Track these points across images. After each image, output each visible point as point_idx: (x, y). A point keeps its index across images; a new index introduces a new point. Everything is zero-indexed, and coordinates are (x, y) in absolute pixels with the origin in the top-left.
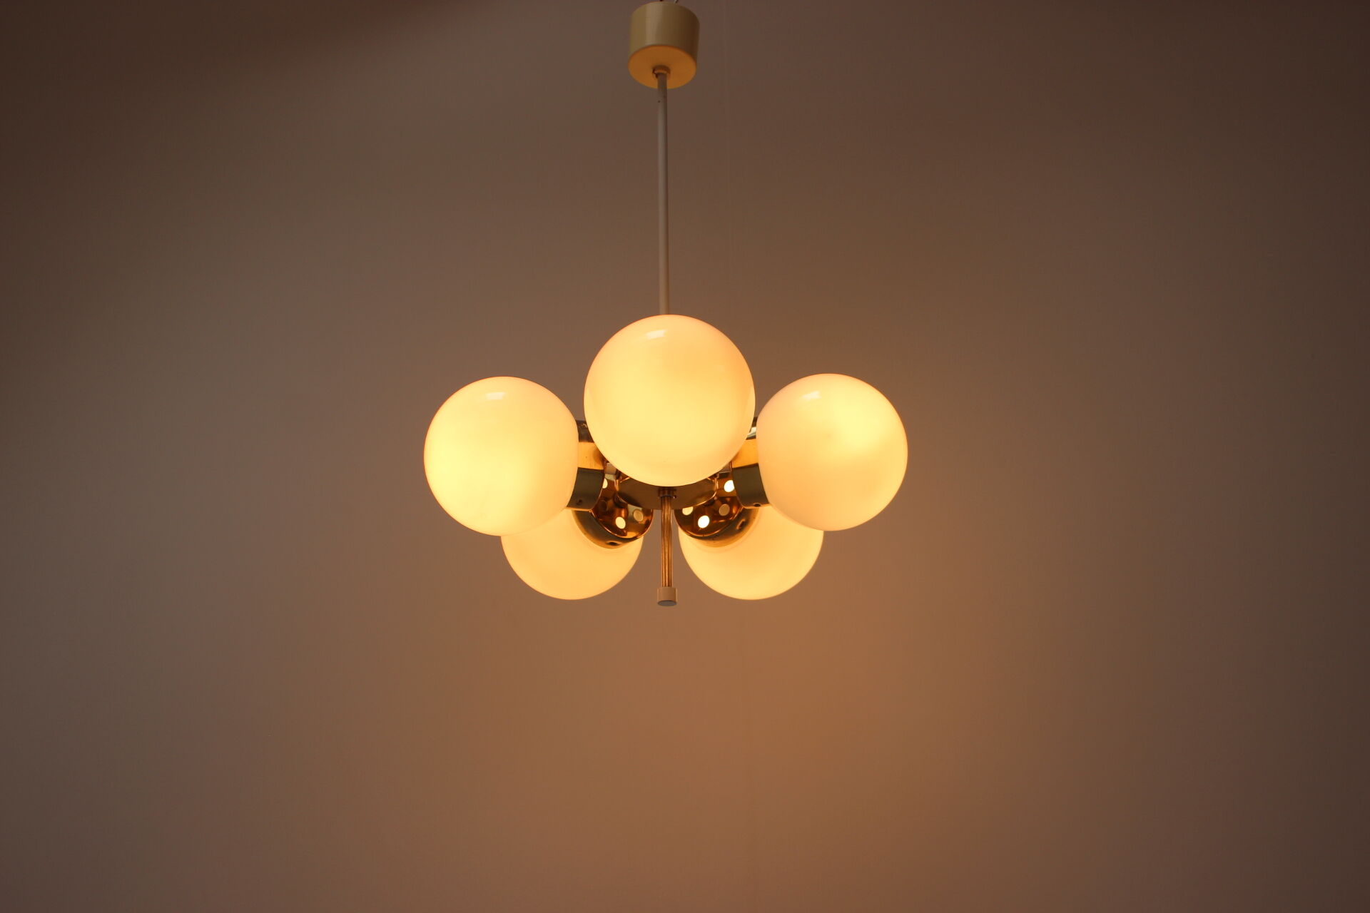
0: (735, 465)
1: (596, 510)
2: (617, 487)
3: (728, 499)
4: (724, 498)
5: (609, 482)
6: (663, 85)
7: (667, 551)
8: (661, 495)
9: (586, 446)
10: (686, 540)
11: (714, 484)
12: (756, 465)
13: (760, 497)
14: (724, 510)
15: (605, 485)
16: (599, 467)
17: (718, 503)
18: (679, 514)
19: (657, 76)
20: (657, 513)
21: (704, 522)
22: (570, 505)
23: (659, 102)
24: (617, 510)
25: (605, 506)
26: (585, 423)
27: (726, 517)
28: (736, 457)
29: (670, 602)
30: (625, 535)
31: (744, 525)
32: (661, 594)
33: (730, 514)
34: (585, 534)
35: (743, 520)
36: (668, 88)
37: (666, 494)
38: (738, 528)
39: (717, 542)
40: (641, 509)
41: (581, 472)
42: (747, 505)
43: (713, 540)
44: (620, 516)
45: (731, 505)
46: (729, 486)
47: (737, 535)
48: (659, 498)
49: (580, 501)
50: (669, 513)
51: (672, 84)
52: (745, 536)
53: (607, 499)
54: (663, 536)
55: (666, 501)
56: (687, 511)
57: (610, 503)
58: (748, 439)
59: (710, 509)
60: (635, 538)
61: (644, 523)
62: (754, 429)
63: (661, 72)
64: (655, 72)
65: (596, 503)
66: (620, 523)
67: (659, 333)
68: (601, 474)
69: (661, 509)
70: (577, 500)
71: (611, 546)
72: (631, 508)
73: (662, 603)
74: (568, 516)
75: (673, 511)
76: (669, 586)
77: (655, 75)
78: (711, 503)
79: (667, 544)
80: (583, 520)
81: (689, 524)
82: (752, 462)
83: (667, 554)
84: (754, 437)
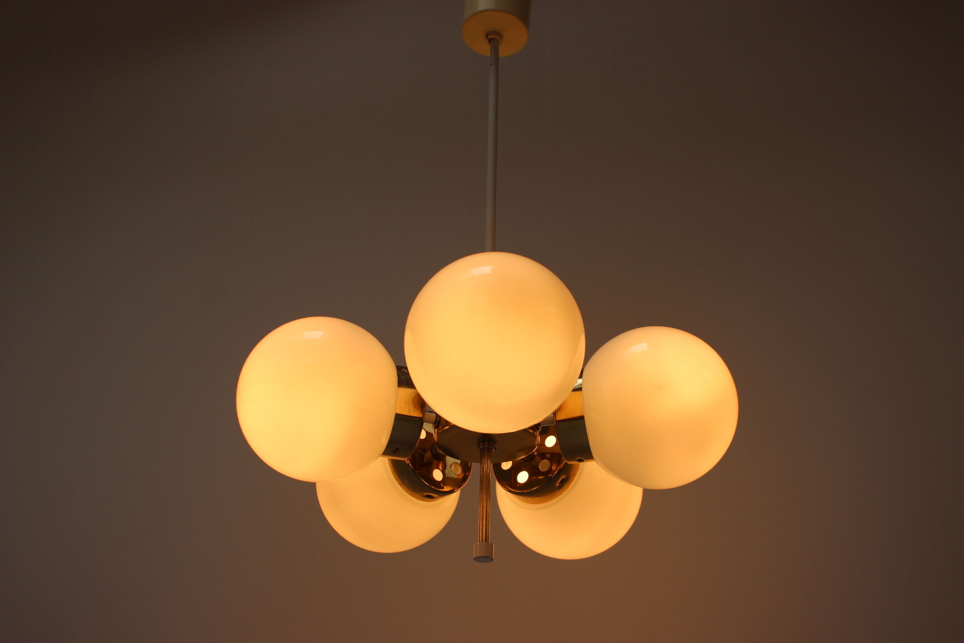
0: (560, 417)
1: (413, 461)
2: (435, 437)
3: (548, 456)
4: (545, 453)
5: (427, 433)
6: (495, 51)
7: (485, 504)
8: (481, 447)
9: (406, 392)
10: (503, 496)
11: (536, 437)
12: (582, 418)
13: (584, 452)
14: (544, 465)
15: (423, 435)
16: (417, 414)
17: (538, 458)
18: (497, 467)
19: (490, 40)
20: (475, 467)
21: (523, 477)
22: (385, 453)
23: (491, 65)
24: (435, 462)
25: (422, 457)
26: (406, 368)
27: (545, 474)
28: (559, 409)
29: (486, 558)
30: (443, 488)
31: (565, 482)
32: (477, 549)
33: (550, 471)
34: (401, 485)
35: (564, 477)
36: (501, 55)
37: (486, 446)
38: (557, 484)
39: (536, 499)
40: (459, 461)
41: (399, 418)
42: (568, 461)
43: (532, 496)
44: (438, 468)
45: (551, 461)
46: (551, 441)
47: (556, 492)
48: (478, 449)
49: (397, 449)
50: (488, 466)
51: (505, 51)
52: (564, 494)
53: (425, 451)
54: (481, 489)
55: (486, 453)
56: (506, 466)
57: (428, 454)
58: (574, 390)
59: (528, 464)
60: (451, 492)
61: (461, 477)
62: (580, 381)
63: (494, 38)
64: (489, 37)
65: (413, 452)
66: (438, 475)
67: (487, 269)
68: (418, 423)
69: (481, 462)
70: (392, 449)
71: (426, 499)
72: (449, 460)
73: (478, 559)
74: (383, 466)
75: (492, 465)
76: (486, 541)
77: (488, 40)
78: (531, 458)
79: (485, 498)
80: (399, 470)
81: (508, 479)
82: (577, 414)
83: (485, 508)
84: (579, 389)
